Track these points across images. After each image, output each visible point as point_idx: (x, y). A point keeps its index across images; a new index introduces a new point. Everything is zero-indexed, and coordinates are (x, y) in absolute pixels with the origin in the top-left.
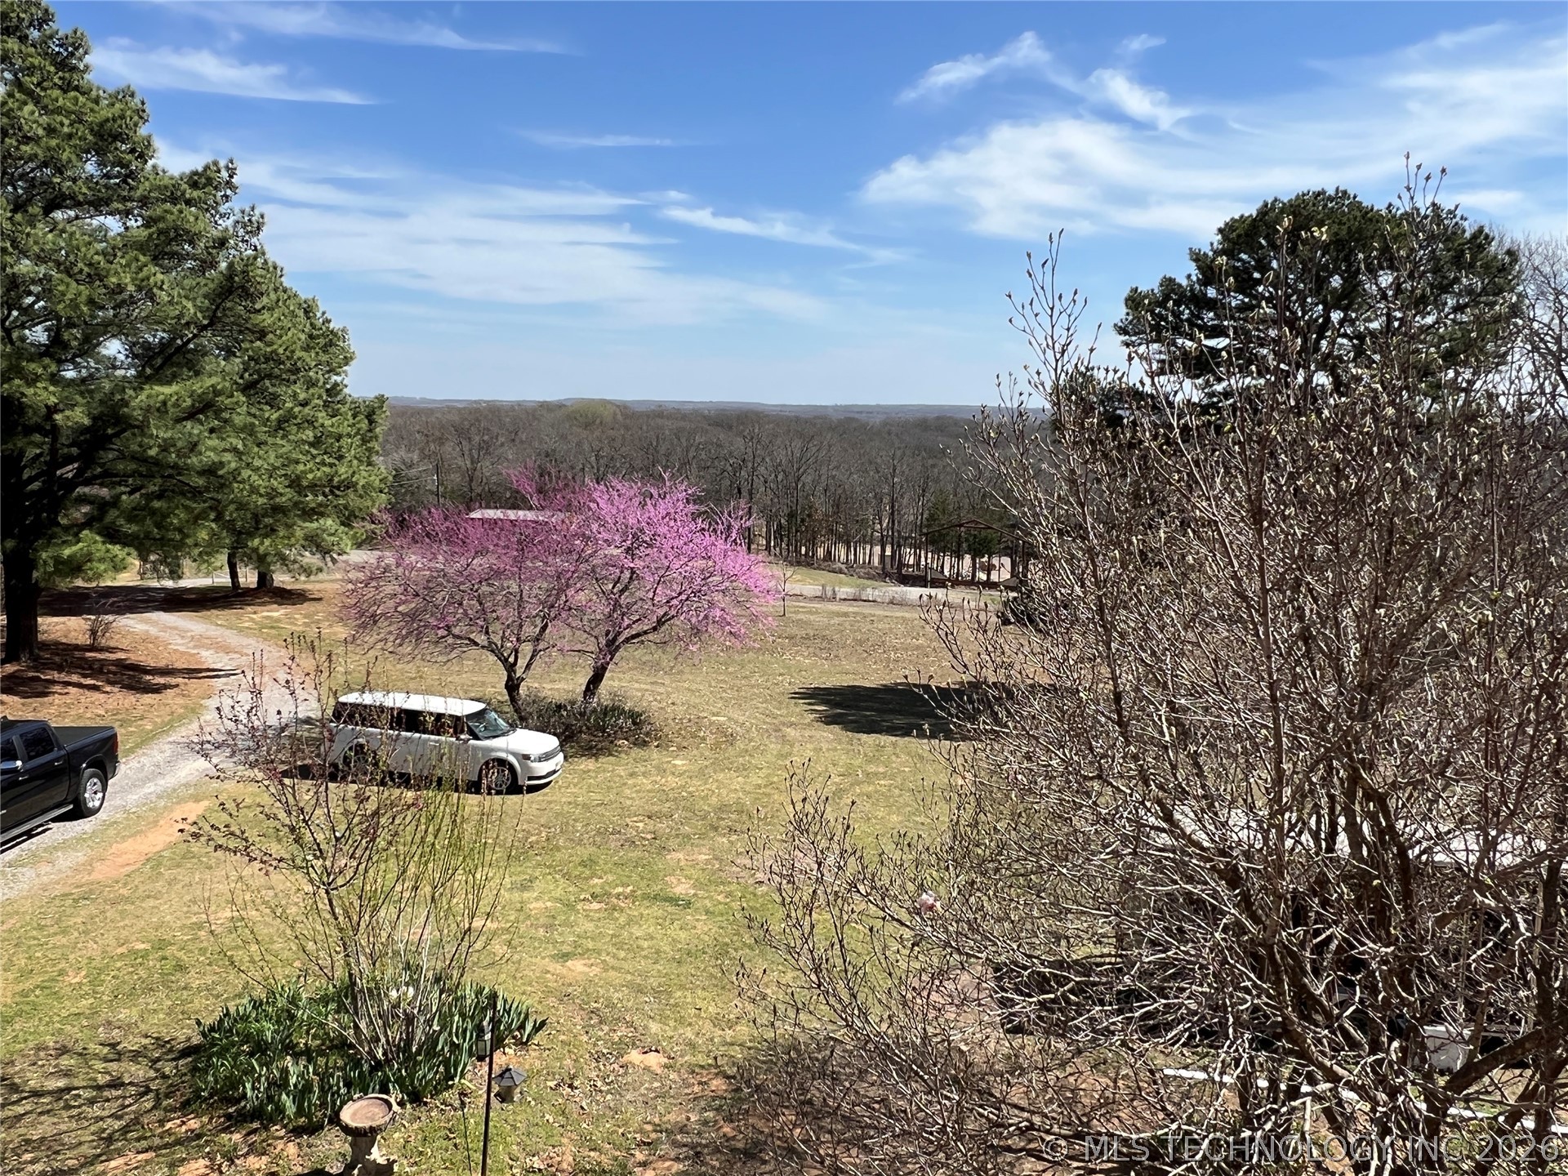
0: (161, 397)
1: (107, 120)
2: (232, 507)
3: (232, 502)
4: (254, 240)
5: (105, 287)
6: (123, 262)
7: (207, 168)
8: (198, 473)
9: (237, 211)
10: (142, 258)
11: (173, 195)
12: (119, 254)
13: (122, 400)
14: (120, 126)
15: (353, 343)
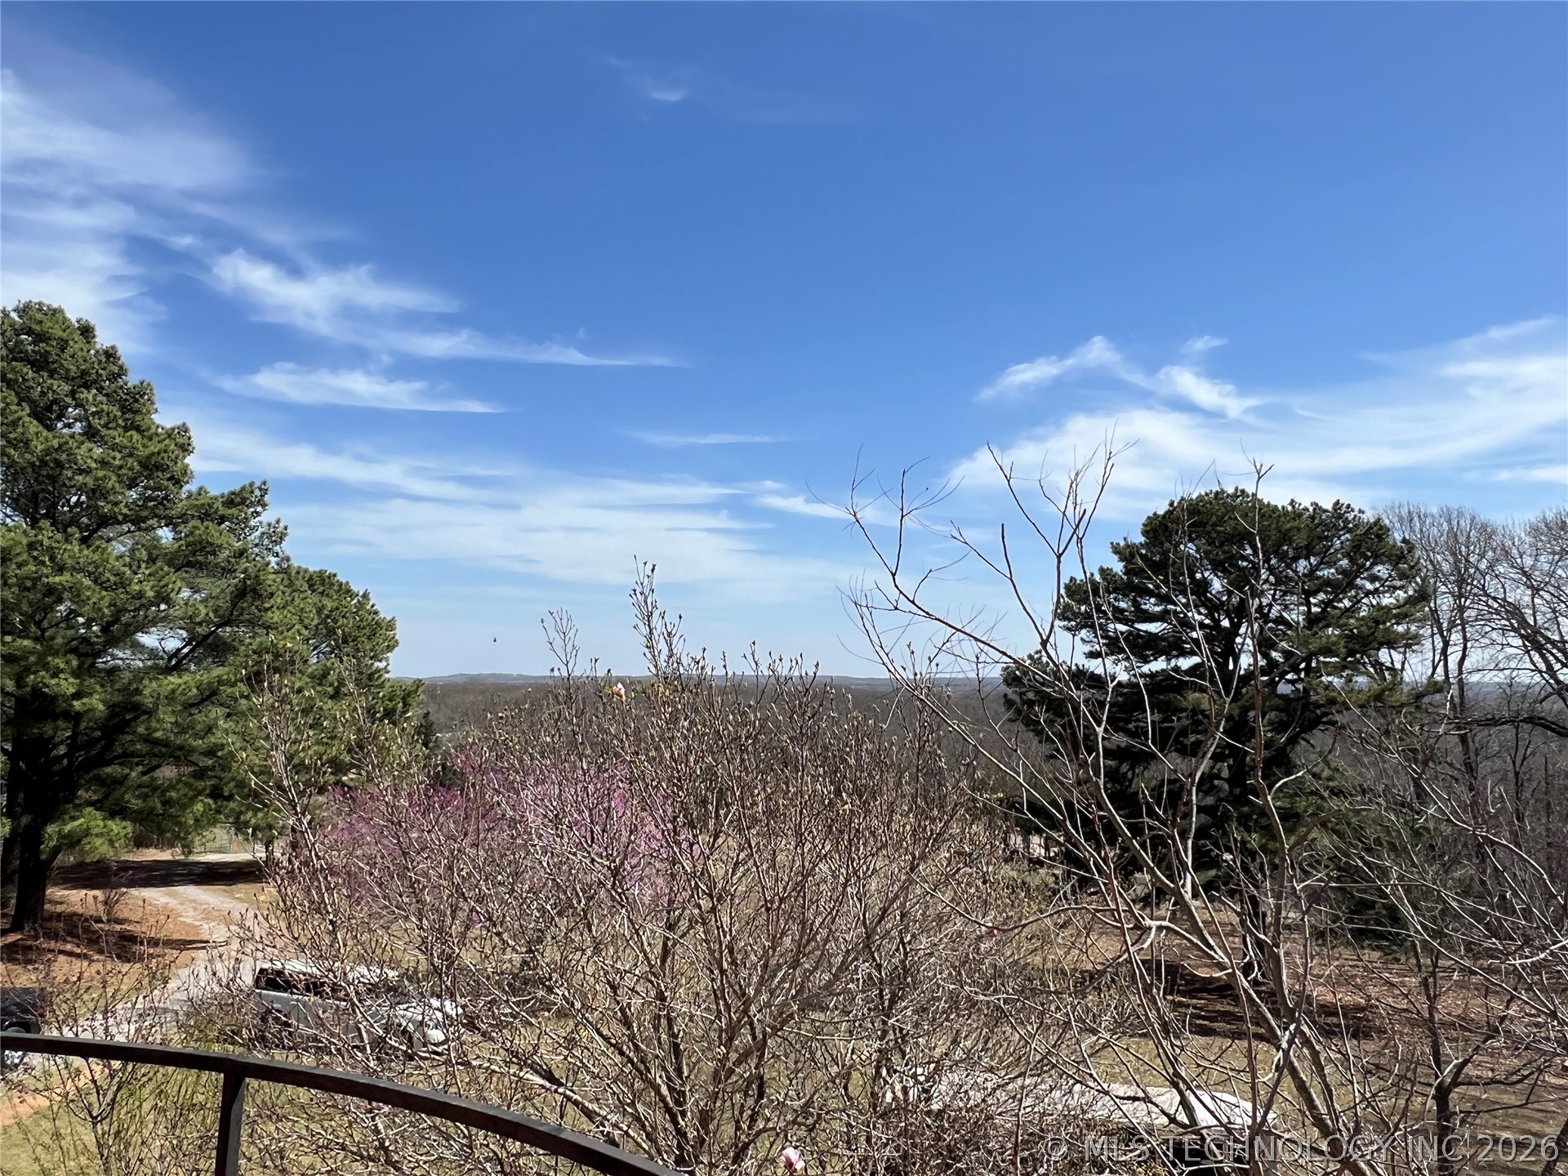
0: (171, 686)
1: (153, 454)
2: (232, 784)
3: (233, 779)
4: (277, 549)
5: (127, 593)
6: (147, 572)
7: (243, 488)
8: (201, 753)
9: (264, 524)
10: (166, 568)
11: (207, 512)
12: (143, 565)
13: (137, 689)
14: (163, 459)
15: (399, 633)
